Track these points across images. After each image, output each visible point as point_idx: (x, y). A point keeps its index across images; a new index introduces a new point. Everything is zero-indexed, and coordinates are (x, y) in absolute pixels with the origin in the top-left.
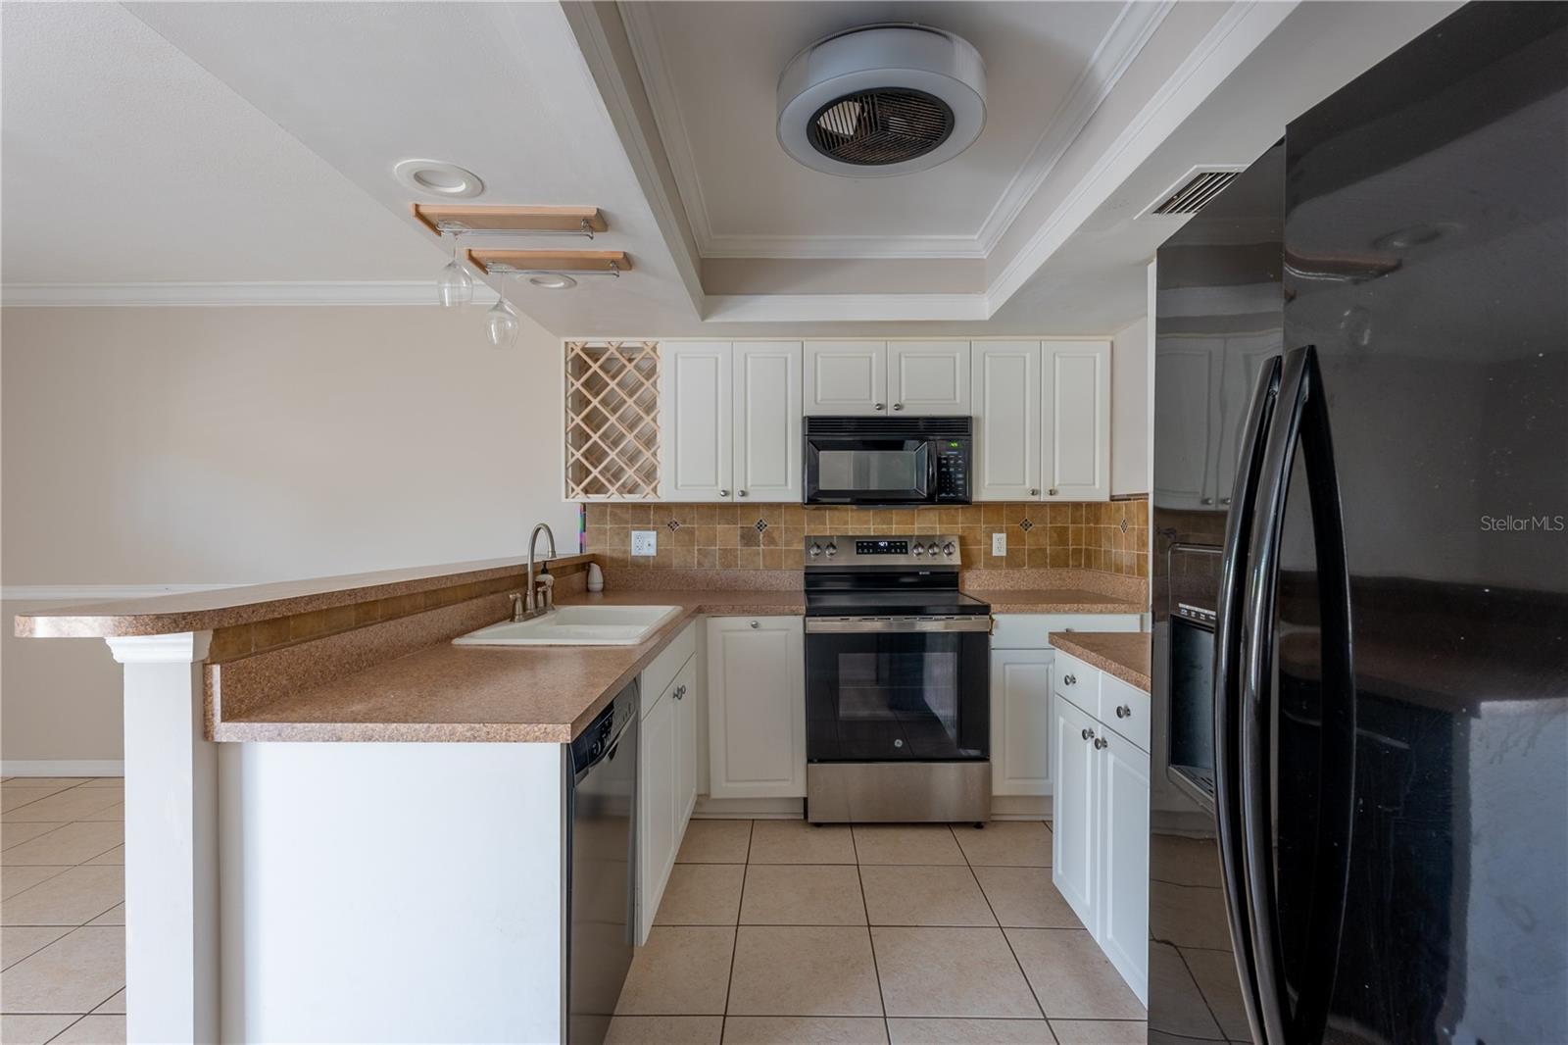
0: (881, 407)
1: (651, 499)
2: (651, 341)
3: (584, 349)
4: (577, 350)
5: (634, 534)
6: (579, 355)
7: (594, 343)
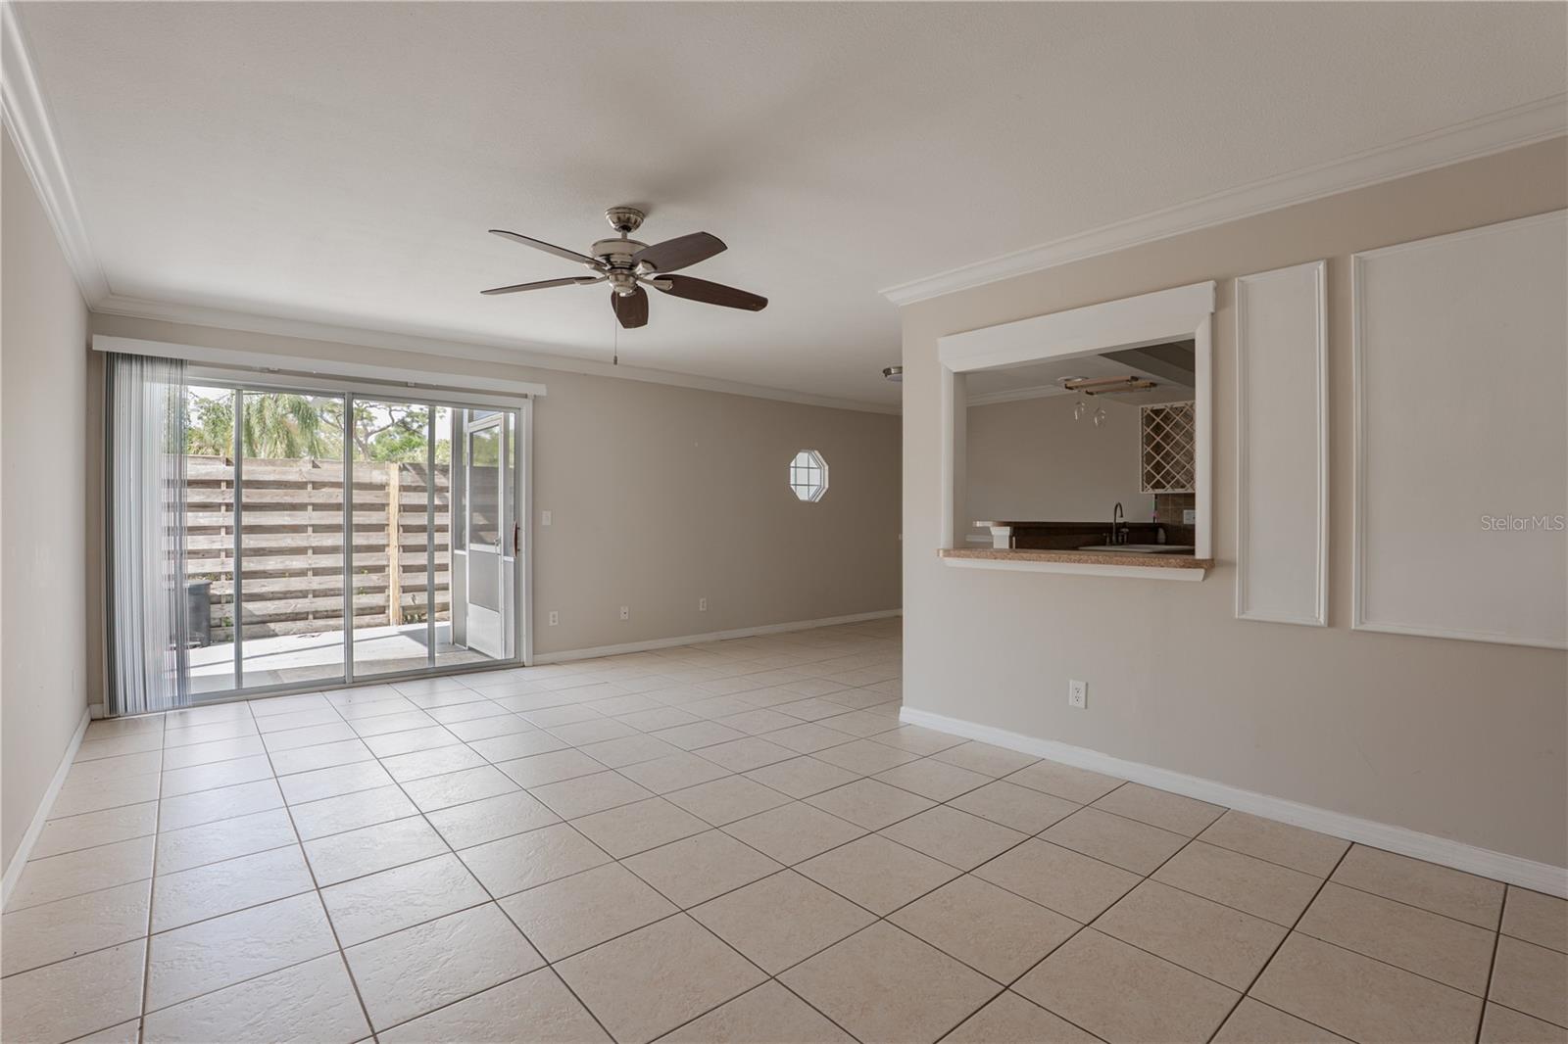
3: (1152, 411)
4: (1148, 411)
5: (1185, 511)
6: (1149, 415)
7: (1157, 407)
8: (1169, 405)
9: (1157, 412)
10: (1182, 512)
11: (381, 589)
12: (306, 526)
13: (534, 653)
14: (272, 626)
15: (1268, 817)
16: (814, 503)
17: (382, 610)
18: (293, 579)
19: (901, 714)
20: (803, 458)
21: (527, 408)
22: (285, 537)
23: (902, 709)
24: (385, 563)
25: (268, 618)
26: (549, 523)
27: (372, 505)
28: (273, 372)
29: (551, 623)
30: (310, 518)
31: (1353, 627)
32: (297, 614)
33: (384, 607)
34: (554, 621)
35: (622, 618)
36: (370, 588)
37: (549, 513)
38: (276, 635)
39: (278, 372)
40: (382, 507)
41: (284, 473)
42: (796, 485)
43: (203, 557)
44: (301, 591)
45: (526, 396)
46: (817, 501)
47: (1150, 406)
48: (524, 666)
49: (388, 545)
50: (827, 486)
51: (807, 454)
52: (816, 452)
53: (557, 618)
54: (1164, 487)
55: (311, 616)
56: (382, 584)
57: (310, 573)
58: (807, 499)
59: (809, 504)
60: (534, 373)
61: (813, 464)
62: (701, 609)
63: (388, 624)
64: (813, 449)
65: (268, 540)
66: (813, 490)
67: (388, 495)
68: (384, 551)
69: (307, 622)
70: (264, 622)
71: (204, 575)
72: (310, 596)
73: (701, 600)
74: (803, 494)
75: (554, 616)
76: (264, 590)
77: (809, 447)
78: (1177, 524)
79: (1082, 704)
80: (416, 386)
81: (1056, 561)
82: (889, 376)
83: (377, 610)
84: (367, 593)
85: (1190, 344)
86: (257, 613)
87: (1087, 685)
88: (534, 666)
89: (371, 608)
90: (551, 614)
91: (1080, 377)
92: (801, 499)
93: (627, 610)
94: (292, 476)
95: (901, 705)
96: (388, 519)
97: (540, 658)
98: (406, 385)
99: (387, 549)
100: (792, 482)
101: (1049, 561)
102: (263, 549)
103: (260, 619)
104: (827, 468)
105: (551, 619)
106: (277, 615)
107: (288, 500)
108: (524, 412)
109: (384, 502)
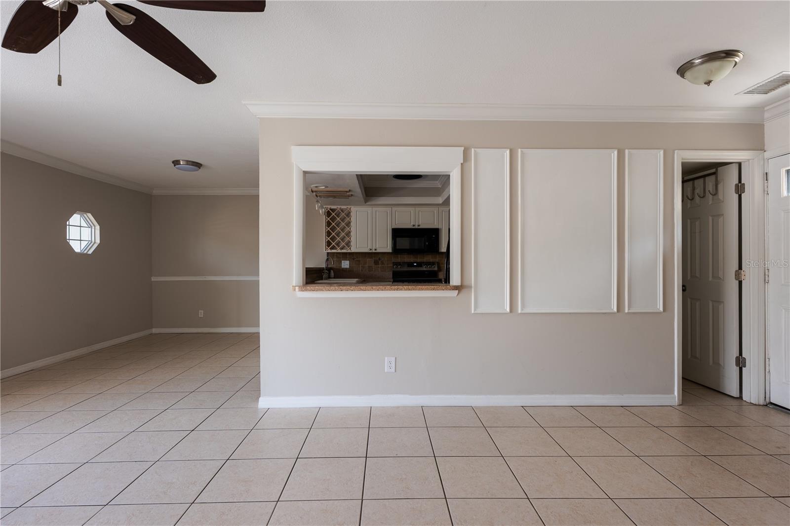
0: (414, 226)
1: (349, 251)
2: (349, 207)
3: (330, 209)
4: (329, 209)
5: (343, 261)
6: (329, 211)
7: (333, 207)
8: (339, 207)
9: (333, 210)
10: (341, 262)
15: (494, 405)
16: (87, 254)
19: (259, 403)
20: (76, 219)
23: (261, 399)
31: (520, 312)
42: (69, 240)
46: (90, 252)
47: (329, 207)
50: (98, 241)
51: (79, 216)
52: (90, 215)
54: (336, 249)
58: (79, 251)
59: (82, 256)
61: (84, 224)
64: (87, 211)
66: (84, 244)
74: (77, 247)
77: (82, 209)
78: (338, 267)
79: (393, 370)
81: (382, 290)
82: (177, 166)
85: (448, 177)
87: (396, 358)
91: (324, 186)
92: (76, 251)
95: (260, 397)
100: (68, 238)
101: (378, 290)
104: (98, 227)
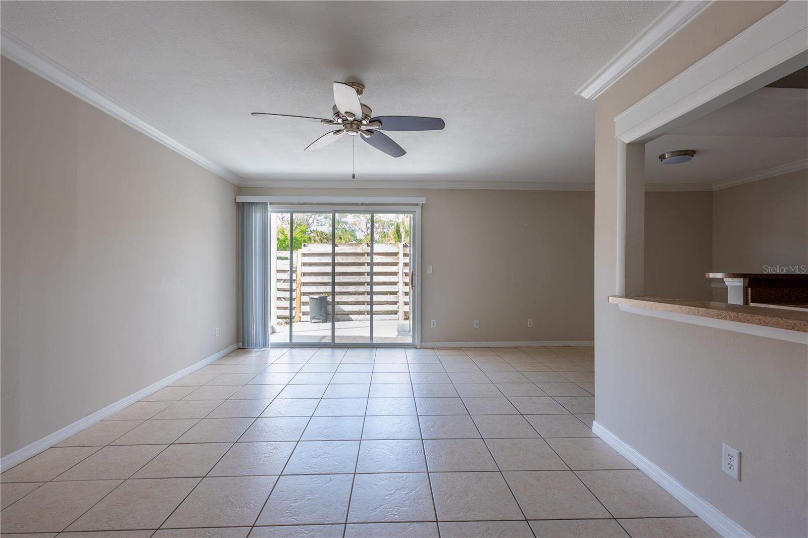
11: (395, 303)
12: (365, 273)
13: (421, 342)
14: (351, 316)
17: (396, 313)
18: (359, 296)
21: (418, 210)
22: (356, 278)
24: (397, 290)
25: (349, 313)
26: (431, 272)
27: (392, 263)
28: (302, 204)
29: (432, 326)
30: (366, 269)
32: (361, 311)
33: (397, 311)
34: (433, 325)
35: (475, 327)
36: (391, 302)
37: (431, 267)
38: (352, 320)
39: (304, 204)
40: (396, 264)
41: (356, 249)
43: (327, 285)
44: (362, 302)
45: (417, 205)
48: (416, 348)
49: (398, 282)
53: (435, 324)
55: (366, 313)
56: (396, 300)
57: (366, 294)
60: (421, 192)
62: (529, 326)
63: (398, 320)
65: (349, 278)
67: (398, 258)
68: (397, 285)
69: (364, 316)
70: (348, 314)
71: (327, 293)
72: (366, 304)
73: (529, 321)
75: (434, 322)
76: (348, 300)
80: (362, 204)
82: (664, 161)
83: (394, 312)
84: (389, 304)
86: (345, 310)
88: (421, 348)
89: (391, 311)
90: (432, 321)
93: (478, 322)
94: (359, 250)
96: (398, 270)
97: (424, 344)
98: (357, 204)
99: (398, 284)
102: (348, 282)
103: (347, 313)
105: (432, 324)
106: (353, 311)
107: (357, 261)
108: (417, 213)
109: (397, 261)
